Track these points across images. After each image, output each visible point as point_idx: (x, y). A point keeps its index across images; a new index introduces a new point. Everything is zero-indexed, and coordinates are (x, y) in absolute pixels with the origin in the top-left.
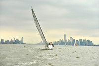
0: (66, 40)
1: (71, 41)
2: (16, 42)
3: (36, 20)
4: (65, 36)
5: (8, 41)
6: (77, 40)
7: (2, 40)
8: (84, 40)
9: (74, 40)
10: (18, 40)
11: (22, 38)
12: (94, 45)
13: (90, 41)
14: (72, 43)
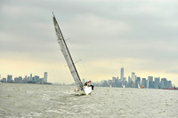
0: (124, 79)
1: (134, 81)
2: (34, 81)
3: (61, 38)
4: (122, 70)
5: (20, 78)
6: (144, 79)
7: (9, 77)
8: (157, 79)
9: (139, 79)
10: (37, 77)
11: (46, 73)
12: (175, 89)
13: (168, 80)
14: (136, 83)
